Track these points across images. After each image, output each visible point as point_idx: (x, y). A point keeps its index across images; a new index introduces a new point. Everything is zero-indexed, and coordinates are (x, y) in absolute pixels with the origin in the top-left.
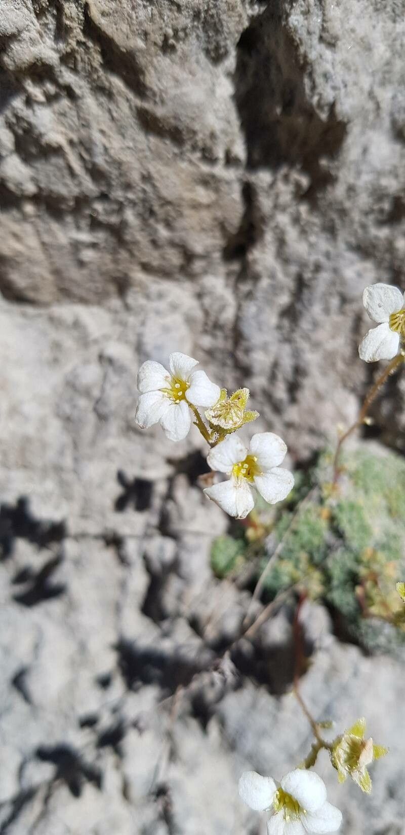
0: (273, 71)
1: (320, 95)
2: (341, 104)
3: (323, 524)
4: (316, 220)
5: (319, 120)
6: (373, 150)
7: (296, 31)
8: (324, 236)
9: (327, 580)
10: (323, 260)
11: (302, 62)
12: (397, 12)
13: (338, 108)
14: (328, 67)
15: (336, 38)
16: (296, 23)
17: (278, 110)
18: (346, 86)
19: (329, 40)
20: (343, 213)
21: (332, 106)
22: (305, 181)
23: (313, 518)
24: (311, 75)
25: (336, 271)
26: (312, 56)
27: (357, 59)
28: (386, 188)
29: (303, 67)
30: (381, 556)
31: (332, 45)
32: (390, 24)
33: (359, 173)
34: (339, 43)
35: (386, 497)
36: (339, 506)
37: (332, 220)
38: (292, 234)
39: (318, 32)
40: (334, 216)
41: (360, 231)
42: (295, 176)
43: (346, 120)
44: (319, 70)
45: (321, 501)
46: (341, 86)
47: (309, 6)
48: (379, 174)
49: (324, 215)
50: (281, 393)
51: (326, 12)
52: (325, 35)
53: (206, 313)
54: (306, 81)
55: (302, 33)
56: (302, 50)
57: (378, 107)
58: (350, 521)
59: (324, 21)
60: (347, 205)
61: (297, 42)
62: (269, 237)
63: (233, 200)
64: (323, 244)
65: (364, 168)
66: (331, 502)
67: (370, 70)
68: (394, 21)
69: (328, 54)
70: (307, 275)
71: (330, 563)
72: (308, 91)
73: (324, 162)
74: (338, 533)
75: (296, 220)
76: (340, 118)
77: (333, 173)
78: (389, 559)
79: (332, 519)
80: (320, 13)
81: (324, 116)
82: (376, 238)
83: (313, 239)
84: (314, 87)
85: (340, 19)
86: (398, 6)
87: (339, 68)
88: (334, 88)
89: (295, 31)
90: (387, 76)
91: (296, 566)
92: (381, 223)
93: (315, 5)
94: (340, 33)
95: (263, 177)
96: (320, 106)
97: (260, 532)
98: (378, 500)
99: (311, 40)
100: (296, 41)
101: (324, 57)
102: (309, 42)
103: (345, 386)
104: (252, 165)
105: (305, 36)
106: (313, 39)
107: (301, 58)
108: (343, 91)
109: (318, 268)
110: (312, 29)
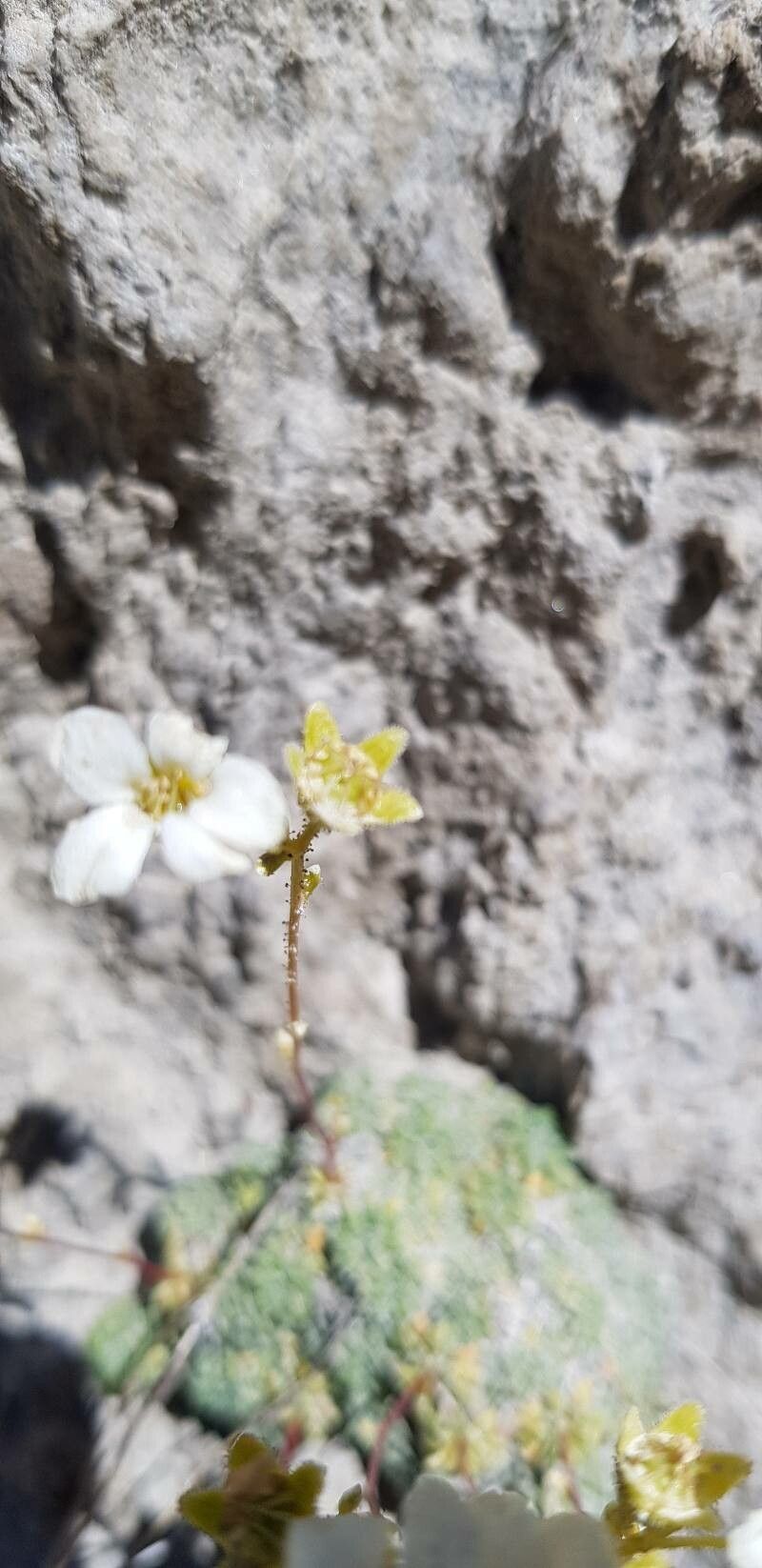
0: (23, 270)
1: (111, 306)
2: (164, 321)
3: (314, 1262)
4: (212, 580)
5: (132, 363)
6: (299, 418)
7: (21, 175)
8: (240, 613)
9: (340, 1395)
10: (244, 663)
11: (55, 240)
12: (294, 117)
13: (159, 333)
14: (117, 246)
15: (121, 180)
16: (18, 158)
17: (47, 352)
18: (167, 282)
19: (104, 185)
20: (263, 562)
21: (145, 329)
22: (163, 501)
23: (289, 1252)
24: (81, 269)
25: (281, 685)
26: (72, 225)
27: (190, 222)
28: (345, 500)
29: (62, 250)
30: (443, 1333)
31: (114, 197)
32: (279, 143)
33: (276, 474)
34: (133, 192)
35: (464, 1187)
36: (345, 1220)
37: (246, 579)
38: (171, 614)
39: (74, 171)
40: (249, 569)
41: (318, 597)
42: (134, 490)
43: (189, 358)
44: (94, 253)
45: (304, 1209)
46: (156, 282)
47: (43, 118)
48: (324, 471)
49: (224, 569)
50: (218, 961)
51: (83, 127)
52: (92, 177)
53: (31, 796)
54: (77, 279)
55: (38, 179)
56: (47, 213)
57: (292, 327)
58: (368, 1255)
59: (82, 146)
60: (267, 543)
61: (34, 200)
62: (125, 624)
63: (19, 554)
64: (239, 629)
65: (286, 460)
66: (327, 1210)
67: (235, 246)
68: (289, 136)
69: (110, 216)
70: (218, 701)
71: (338, 1354)
72: (83, 302)
73: (187, 455)
74: (348, 1289)
75: (175, 586)
76: (170, 353)
77: (216, 476)
78: (464, 1337)
79: (328, 1252)
80: (70, 130)
81: (136, 354)
82: (356, 608)
83: (219, 621)
84: (92, 295)
85: (128, 141)
86: (292, 106)
87: (144, 245)
88: (141, 290)
89: (18, 173)
90: (295, 256)
91: (276, 1363)
92: (358, 579)
93: (59, 115)
94: (130, 170)
95: (65, 500)
96: (121, 333)
97: (184, 1289)
98: (443, 1195)
99: (62, 190)
100: (29, 196)
101: (100, 224)
102: (60, 193)
103: (370, 933)
104: (37, 476)
105: (45, 184)
106: (66, 186)
107: (51, 232)
108: (163, 291)
109: (236, 685)
110: (57, 166)
